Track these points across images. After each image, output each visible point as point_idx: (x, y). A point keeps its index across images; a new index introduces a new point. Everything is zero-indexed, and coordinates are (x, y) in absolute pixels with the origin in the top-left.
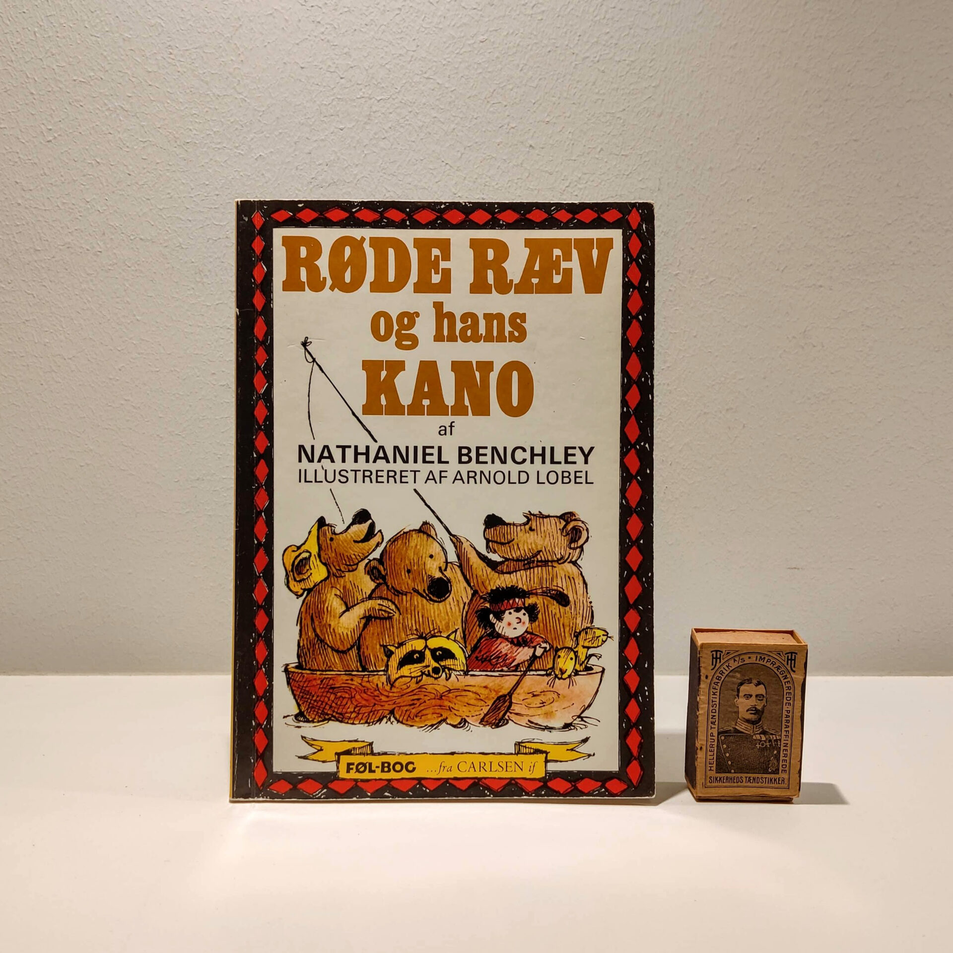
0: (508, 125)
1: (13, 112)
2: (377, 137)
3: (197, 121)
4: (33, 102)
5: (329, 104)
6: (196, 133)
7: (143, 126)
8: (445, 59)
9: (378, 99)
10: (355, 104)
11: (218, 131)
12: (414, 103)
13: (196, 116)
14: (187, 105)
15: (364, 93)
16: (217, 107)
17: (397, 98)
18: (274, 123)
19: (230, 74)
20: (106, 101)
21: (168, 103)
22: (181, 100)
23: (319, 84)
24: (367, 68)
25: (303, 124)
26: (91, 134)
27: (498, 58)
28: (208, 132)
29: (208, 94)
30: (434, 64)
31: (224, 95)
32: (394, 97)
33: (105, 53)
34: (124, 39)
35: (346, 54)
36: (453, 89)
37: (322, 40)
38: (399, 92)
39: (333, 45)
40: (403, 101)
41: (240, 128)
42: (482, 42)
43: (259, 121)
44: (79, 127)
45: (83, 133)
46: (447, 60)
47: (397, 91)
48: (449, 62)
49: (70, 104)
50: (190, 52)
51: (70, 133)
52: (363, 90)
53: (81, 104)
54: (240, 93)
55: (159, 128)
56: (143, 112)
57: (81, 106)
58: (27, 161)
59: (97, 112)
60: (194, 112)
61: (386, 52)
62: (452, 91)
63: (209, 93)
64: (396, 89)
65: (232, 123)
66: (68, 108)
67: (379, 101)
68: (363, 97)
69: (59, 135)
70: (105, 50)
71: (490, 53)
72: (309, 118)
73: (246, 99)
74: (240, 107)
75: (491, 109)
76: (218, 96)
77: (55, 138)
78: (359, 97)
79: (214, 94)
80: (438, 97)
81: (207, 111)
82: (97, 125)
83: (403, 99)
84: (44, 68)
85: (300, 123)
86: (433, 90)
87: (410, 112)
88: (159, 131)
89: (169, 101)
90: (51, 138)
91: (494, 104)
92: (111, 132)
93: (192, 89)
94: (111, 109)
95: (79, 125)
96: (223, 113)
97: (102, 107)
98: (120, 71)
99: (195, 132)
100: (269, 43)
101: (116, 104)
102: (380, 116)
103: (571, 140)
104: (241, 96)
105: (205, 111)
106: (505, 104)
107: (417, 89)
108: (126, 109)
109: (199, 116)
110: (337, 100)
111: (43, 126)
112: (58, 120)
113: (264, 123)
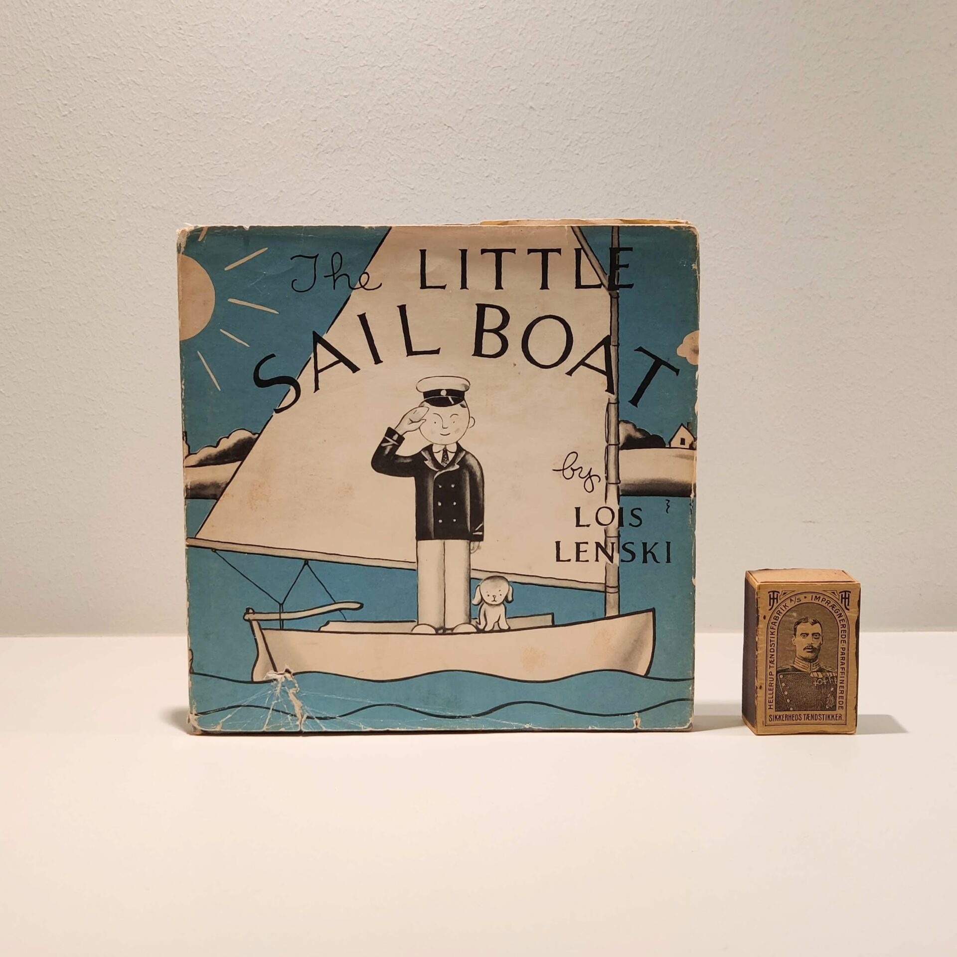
1: (30, 89)
3: (206, 92)
5: (334, 73)
6: (206, 104)
7: (154, 99)
9: (381, 66)
10: (359, 72)
11: (226, 102)
12: (416, 69)
13: (205, 87)
14: (196, 78)
15: (367, 61)
16: (225, 79)
17: (399, 65)
18: (281, 93)
21: (178, 76)
22: (191, 73)
25: (308, 92)
26: (104, 107)
29: (216, 67)
31: (232, 67)
32: (396, 64)
36: (453, 55)
38: (401, 59)
40: (405, 68)
41: (247, 98)
43: (266, 91)
44: (93, 102)
45: (96, 107)
47: (399, 58)
49: (85, 80)
51: (85, 107)
52: (366, 58)
53: (95, 79)
55: (170, 100)
56: (154, 86)
57: (95, 81)
59: (111, 86)
60: (204, 84)
62: (453, 57)
63: (217, 65)
64: (398, 56)
65: (240, 93)
66: (82, 84)
67: (381, 69)
68: (367, 65)
69: (75, 110)
72: (314, 87)
73: (252, 70)
74: (248, 78)
75: (491, 73)
76: (227, 68)
78: (362, 65)
79: (222, 66)
80: (439, 63)
81: (215, 83)
82: (110, 99)
83: (405, 66)
85: (305, 91)
86: (434, 56)
87: (413, 78)
88: (169, 104)
89: (179, 75)
91: (494, 67)
92: (124, 105)
94: (124, 83)
95: (93, 100)
96: (231, 84)
97: (115, 82)
101: (129, 78)
102: (383, 83)
103: (571, 100)
105: (214, 82)
106: (505, 67)
107: (418, 56)
108: (138, 83)
109: (207, 88)
110: (340, 68)
111: (58, 102)
112: (73, 95)
113: (272, 93)
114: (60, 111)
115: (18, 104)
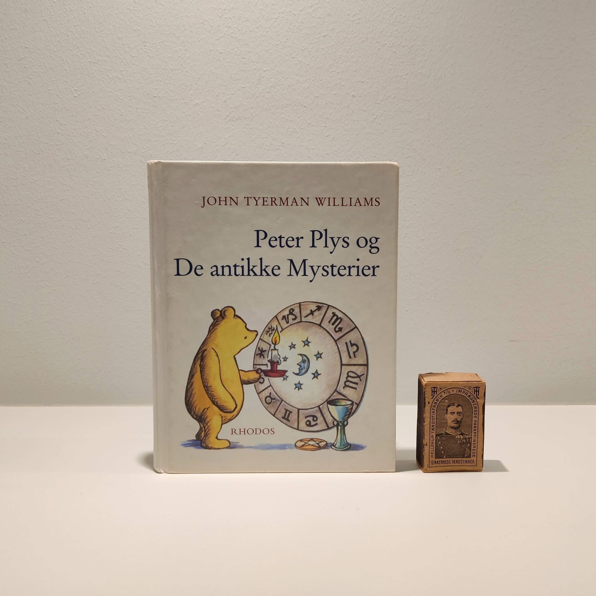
0: (340, 84)
1: (55, 80)
2: (264, 92)
3: (161, 84)
4: (66, 75)
5: (236, 73)
7: (129, 87)
8: (303, 47)
9: (265, 70)
10: (251, 73)
11: (172, 90)
12: (285, 72)
13: (159, 81)
14: (154, 75)
15: (256, 66)
16: (172, 76)
17: (275, 69)
18: (205, 85)
19: (179, 57)
20: (108, 74)
21: (144, 74)
22: (151, 72)
23: (231, 62)
24: (258, 52)
25: (221, 85)
26: (99, 92)
27: (333, 45)
28: (167, 90)
29: (167, 69)
30: (297, 49)
31: (176, 69)
33: (108, 46)
34: (119, 39)
35: (245, 44)
36: (308, 63)
37: (232, 37)
39: (238, 40)
40: (279, 71)
41: (185, 87)
42: (324, 36)
43: (196, 83)
45: (95, 92)
46: (305, 47)
47: (275, 65)
48: (305, 48)
49: (88, 75)
50: (156, 45)
51: (88, 92)
52: (256, 65)
53: (94, 75)
54: (185, 68)
55: (139, 88)
56: (129, 80)
58: (63, 108)
59: (103, 80)
61: (269, 43)
62: (307, 65)
64: (275, 64)
65: (181, 84)
66: (86, 78)
68: (256, 69)
69: (82, 93)
70: (108, 45)
71: (329, 43)
72: (224, 82)
73: (188, 71)
74: (185, 75)
75: (330, 75)
76: (172, 69)
77: (79, 95)
78: (253, 69)
79: (170, 68)
80: (299, 69)
82: (103, 87)
83: (279, 70)
84: (73, 55)
85: (219, 84)
86: (296, 64)
87: (283, 77)
89: (144, 73)
90: (77, 95)
91: (331, 72)
92: (112, 91)
93: (158, 66)
94: (111, 78)
95: (93, 88)
96: (175, 79)
97: (106, 77)
98: (116, 57)
99: (159, 90)
100: (201, 39)
101: (114, 75)
102: (266, 80)
103: (377, 92)
104: (185, 70)
105: (165, 78)
106: (338, 72)
107: (287, 64)
108: (120, 78)
109: (161, 81)
110: (241, 71)
111: (72, 88)
112: (81, 85)
113: (199, 85)
114: (73, 94)
115: (48, 89)
